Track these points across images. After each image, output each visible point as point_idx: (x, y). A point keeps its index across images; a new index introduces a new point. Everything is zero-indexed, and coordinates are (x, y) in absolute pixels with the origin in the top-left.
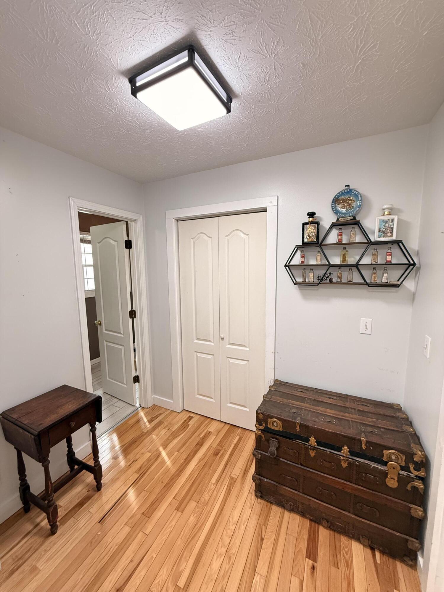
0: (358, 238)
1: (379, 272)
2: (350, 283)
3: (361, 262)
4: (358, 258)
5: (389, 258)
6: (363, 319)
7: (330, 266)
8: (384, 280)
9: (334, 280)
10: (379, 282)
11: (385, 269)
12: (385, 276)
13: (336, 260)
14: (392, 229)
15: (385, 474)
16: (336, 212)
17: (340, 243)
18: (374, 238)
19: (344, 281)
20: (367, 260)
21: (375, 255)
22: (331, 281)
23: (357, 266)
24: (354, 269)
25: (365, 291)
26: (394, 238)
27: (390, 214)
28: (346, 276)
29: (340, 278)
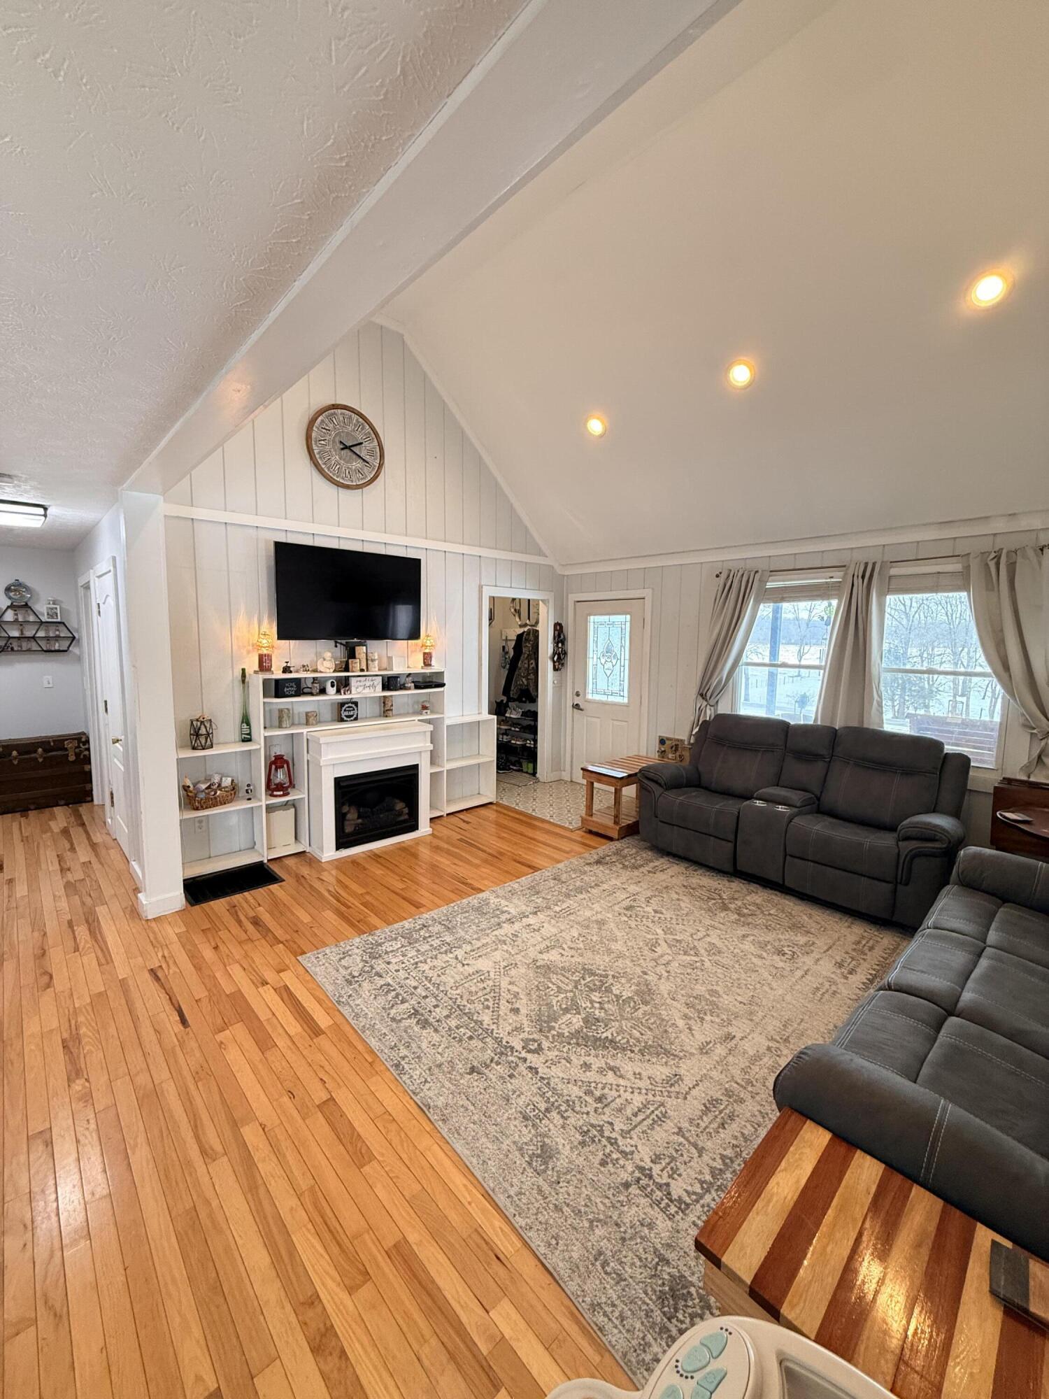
0: (32, 618)
1: (52, 642)
2: (29, 650)
3: (37, 635)
4: (34, 632)
5: (57, 633)
6: (45, 677)
7: (10, 638)
8: (57, 648)
9: (15, 649)
10: (53, 649)
11: (57, 640)
12: (57, 645)
13: (16, 634)
14: (57, 614)
15: (67, 755)
16: (10, 598)
17: (16, 621)
18: (45, 618)
19: (24, 649)
20: (41, 634)
21: (47, 631)
22: (12, 649)
23: (34, 638)
24: (32, 640)
25: (42, 656)
26: (59, 620)
27: (54, 604)
28: (25, 645)
29: (21, 647)
